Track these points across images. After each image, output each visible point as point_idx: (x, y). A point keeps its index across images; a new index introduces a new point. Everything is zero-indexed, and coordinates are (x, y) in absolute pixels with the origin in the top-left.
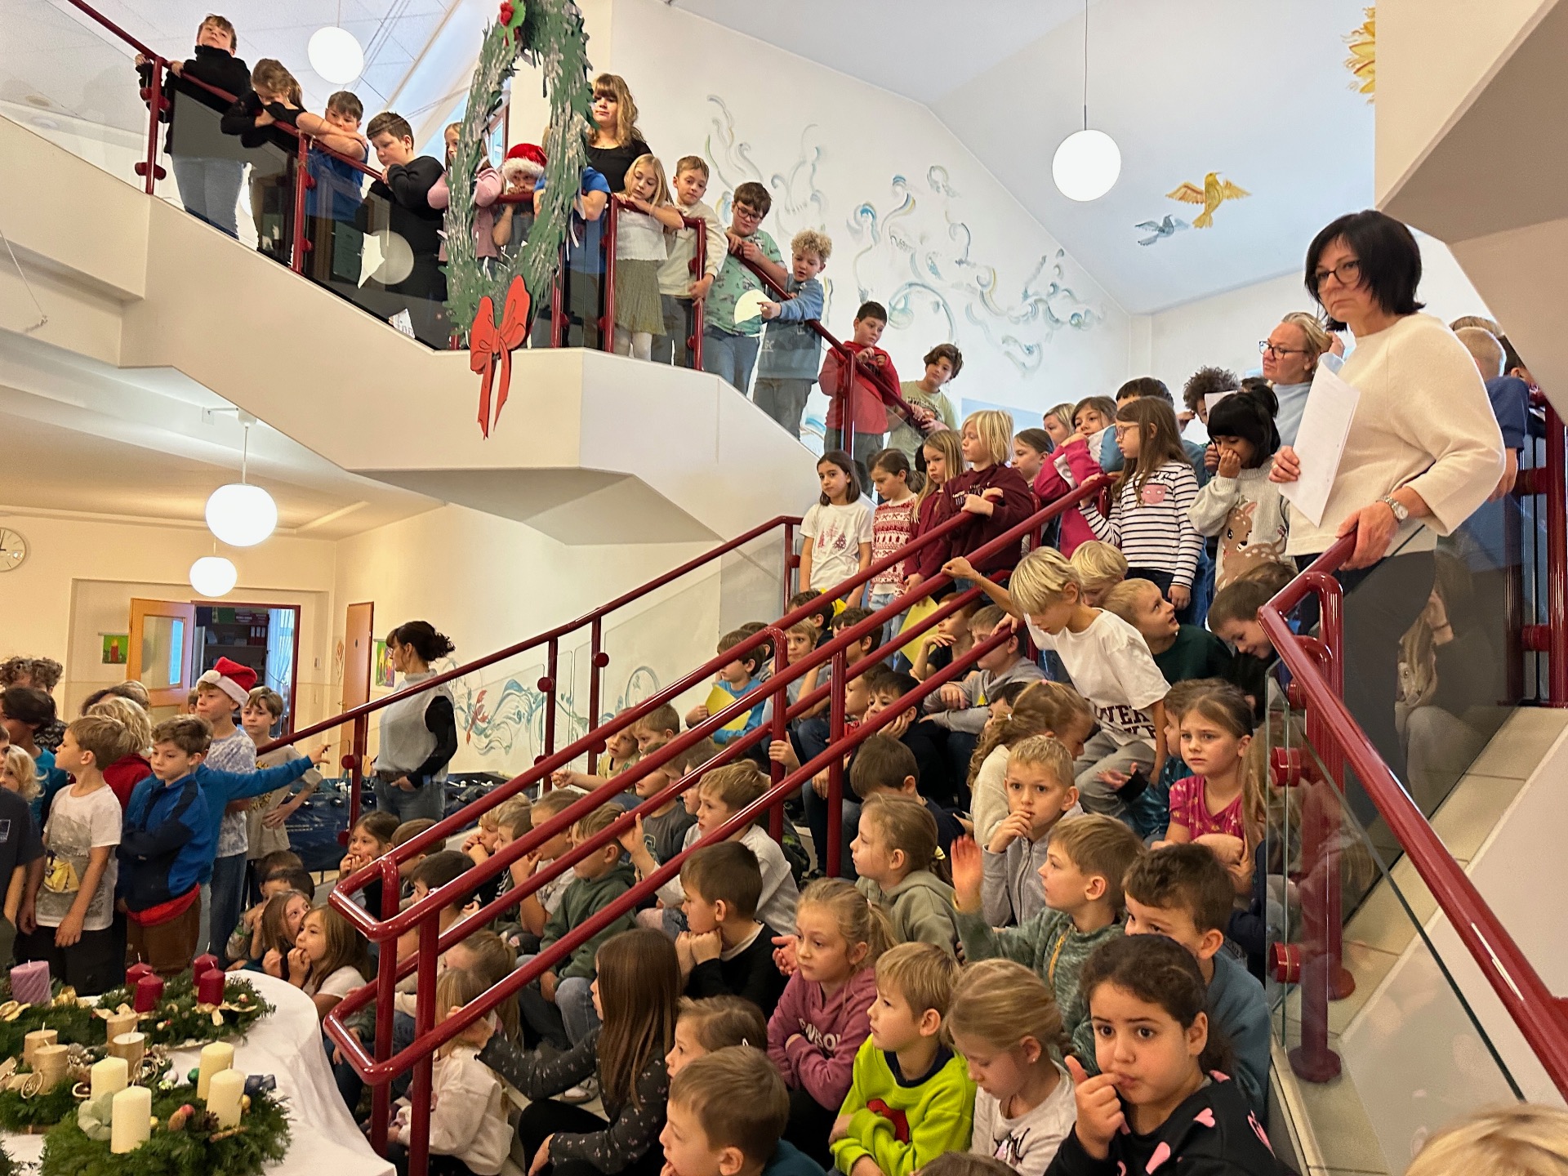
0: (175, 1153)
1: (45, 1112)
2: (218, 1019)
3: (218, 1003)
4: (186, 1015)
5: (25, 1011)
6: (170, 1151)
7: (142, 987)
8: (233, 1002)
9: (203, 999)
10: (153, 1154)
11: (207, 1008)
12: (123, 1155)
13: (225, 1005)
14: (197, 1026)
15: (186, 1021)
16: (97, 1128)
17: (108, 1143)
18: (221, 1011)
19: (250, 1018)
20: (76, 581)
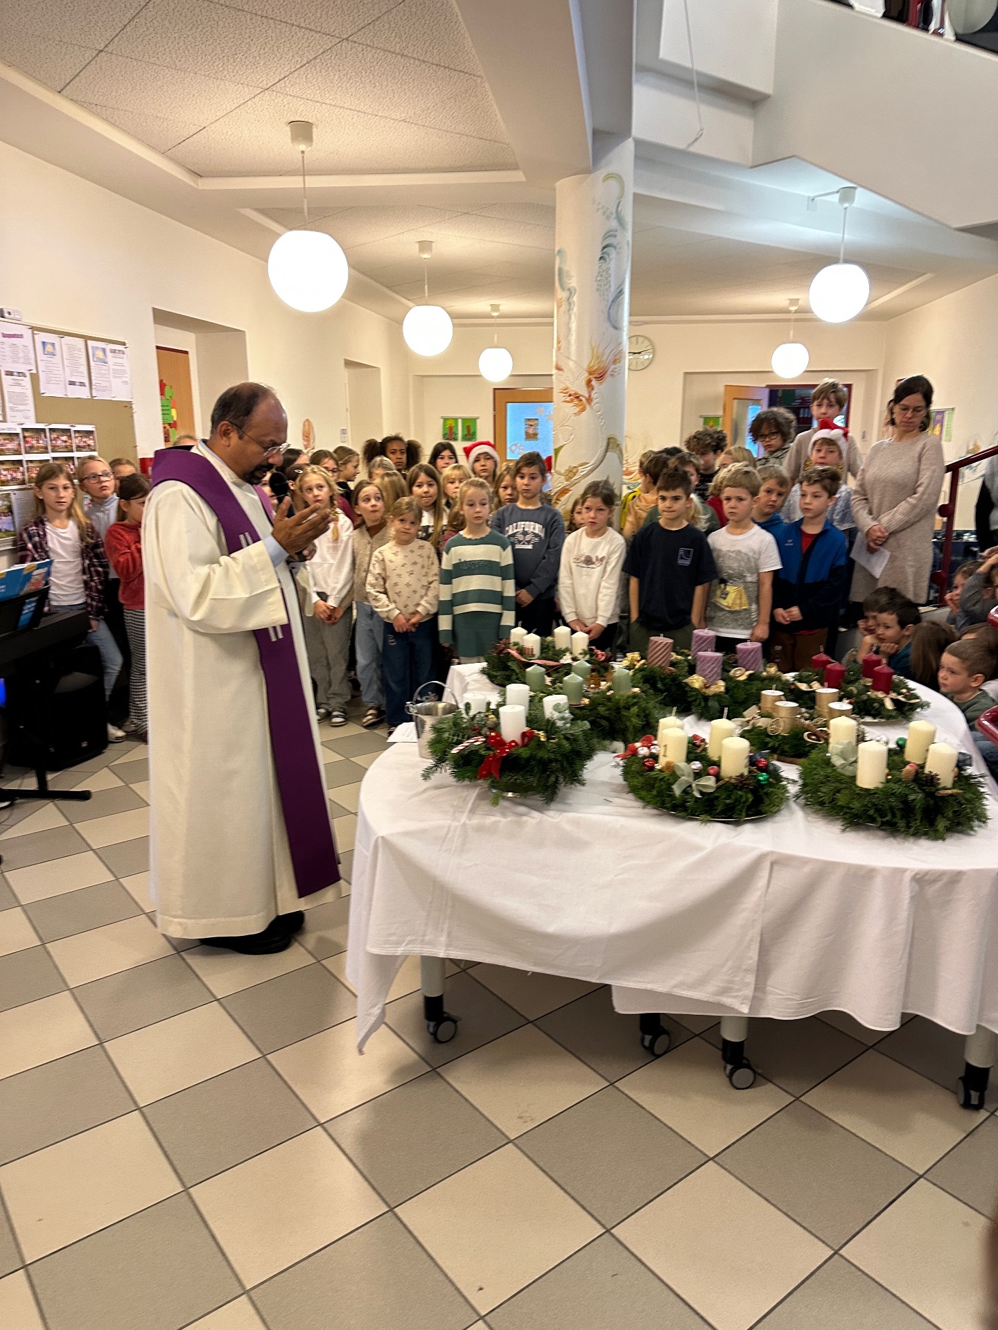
0: (912, 797)
1: (786, 748)
2: (889, 705)
3: (888, 693)
4: (865, 697)
5: (751, 675)
6: (907, 795)
7: (830, 670)
8: (900, 694)
9: (876, 687)
10: (893, 794)
11: (880, 695)
12: (867, 790)
13: (894, 695)
14: (874, 707)
15: (865, 702)
16: (843, 766)
17: (854, 778)
18: (892, 700)
19: (913, 708)
20: (686, 374)
